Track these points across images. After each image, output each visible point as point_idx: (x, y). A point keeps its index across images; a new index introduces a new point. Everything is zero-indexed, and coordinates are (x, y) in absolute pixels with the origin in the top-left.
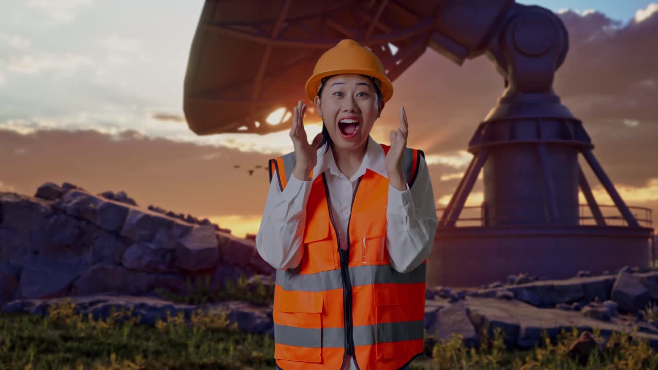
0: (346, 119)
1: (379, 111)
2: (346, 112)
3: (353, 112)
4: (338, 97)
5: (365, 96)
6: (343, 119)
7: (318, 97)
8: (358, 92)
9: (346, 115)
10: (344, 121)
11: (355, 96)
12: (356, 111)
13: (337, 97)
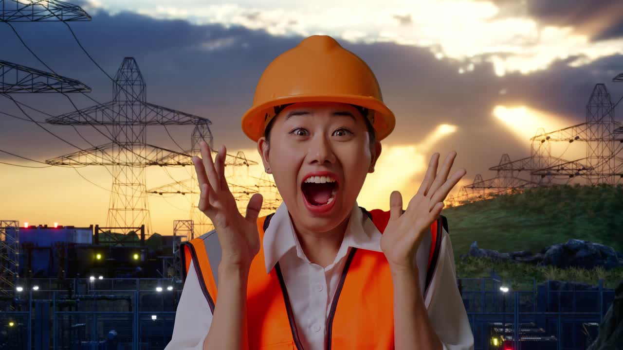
0: (314, 176)
1: (372, 162)
2: (316, 164)
3: (326, 163)
4: (298, 137)
5: (347, 136)
6: (309, 176)
7: (263, 138)
8: (335, 127)
9: (314, 169)
10: (311, 180)
11: (330, 135)
12: (331, 162)
13: (296, 136)
